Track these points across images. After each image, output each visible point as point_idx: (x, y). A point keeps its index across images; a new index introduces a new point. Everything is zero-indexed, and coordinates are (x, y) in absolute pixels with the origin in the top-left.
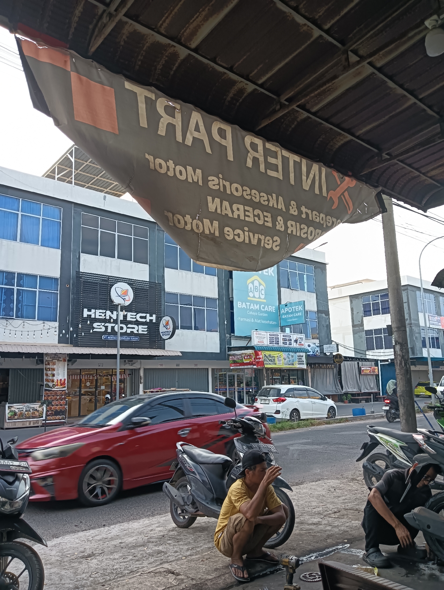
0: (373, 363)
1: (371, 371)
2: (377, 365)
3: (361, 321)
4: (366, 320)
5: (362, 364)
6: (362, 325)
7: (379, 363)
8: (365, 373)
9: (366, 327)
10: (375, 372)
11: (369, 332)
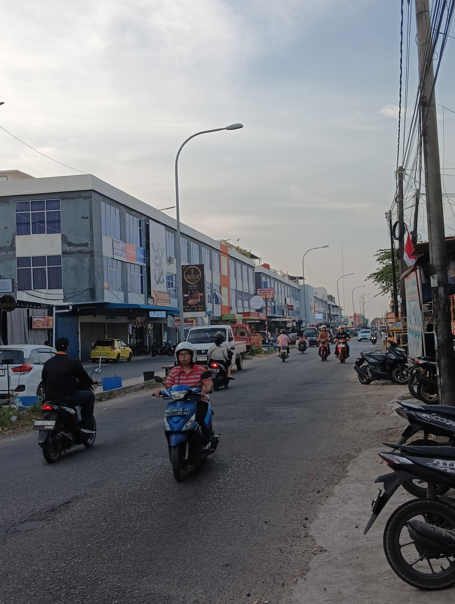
0: (46, 311)
1: (45, 324)
2: (50, 314)
3: (10, 242)
4: (20, 240)
5: (33, 312)
6: (13, 248)
7: (55, 311)
8: (37, 327)
9: (20, 252)
10: (49, 325)
11: (23, 261)
